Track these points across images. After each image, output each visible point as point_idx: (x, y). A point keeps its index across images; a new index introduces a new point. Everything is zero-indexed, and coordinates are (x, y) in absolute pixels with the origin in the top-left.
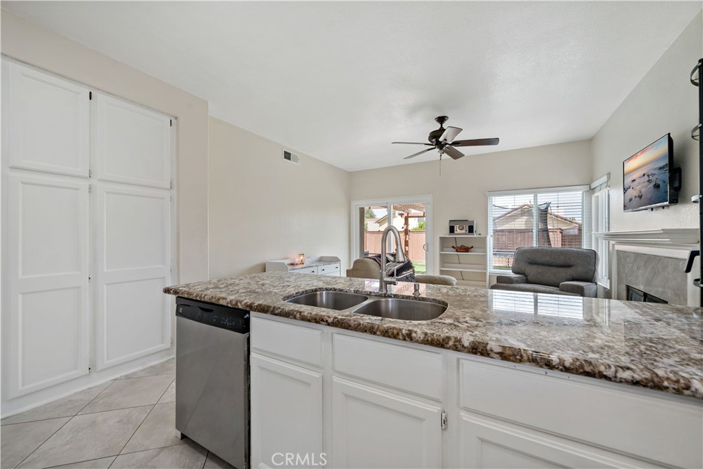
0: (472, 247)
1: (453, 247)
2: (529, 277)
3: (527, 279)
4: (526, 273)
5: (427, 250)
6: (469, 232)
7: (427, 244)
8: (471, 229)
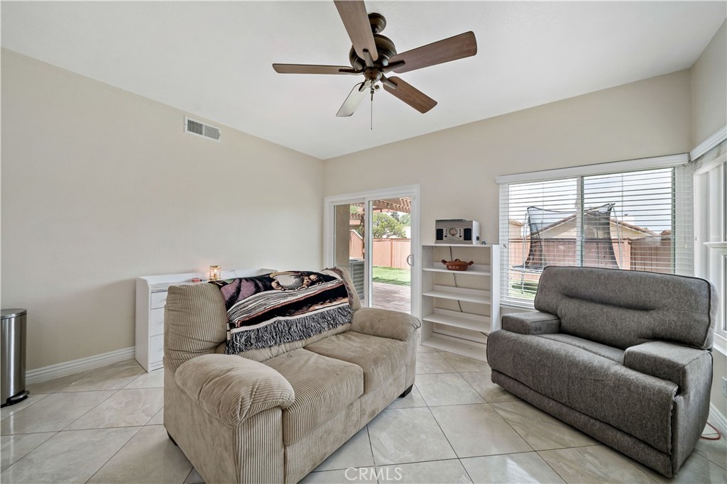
0: (472, 263)
1: (444, 262)
2: (563, 321)
3: (560, 324)
4: (559, 313)
5: (412, 265)
6: (465, 239)
7: (412, 255)
8: (468, 235)
